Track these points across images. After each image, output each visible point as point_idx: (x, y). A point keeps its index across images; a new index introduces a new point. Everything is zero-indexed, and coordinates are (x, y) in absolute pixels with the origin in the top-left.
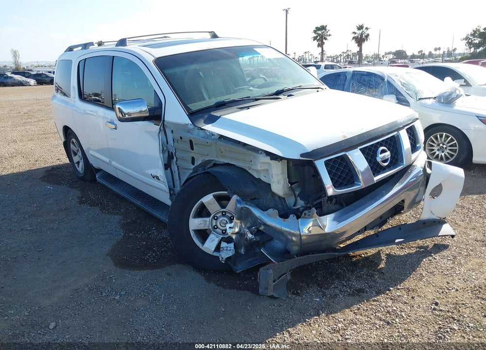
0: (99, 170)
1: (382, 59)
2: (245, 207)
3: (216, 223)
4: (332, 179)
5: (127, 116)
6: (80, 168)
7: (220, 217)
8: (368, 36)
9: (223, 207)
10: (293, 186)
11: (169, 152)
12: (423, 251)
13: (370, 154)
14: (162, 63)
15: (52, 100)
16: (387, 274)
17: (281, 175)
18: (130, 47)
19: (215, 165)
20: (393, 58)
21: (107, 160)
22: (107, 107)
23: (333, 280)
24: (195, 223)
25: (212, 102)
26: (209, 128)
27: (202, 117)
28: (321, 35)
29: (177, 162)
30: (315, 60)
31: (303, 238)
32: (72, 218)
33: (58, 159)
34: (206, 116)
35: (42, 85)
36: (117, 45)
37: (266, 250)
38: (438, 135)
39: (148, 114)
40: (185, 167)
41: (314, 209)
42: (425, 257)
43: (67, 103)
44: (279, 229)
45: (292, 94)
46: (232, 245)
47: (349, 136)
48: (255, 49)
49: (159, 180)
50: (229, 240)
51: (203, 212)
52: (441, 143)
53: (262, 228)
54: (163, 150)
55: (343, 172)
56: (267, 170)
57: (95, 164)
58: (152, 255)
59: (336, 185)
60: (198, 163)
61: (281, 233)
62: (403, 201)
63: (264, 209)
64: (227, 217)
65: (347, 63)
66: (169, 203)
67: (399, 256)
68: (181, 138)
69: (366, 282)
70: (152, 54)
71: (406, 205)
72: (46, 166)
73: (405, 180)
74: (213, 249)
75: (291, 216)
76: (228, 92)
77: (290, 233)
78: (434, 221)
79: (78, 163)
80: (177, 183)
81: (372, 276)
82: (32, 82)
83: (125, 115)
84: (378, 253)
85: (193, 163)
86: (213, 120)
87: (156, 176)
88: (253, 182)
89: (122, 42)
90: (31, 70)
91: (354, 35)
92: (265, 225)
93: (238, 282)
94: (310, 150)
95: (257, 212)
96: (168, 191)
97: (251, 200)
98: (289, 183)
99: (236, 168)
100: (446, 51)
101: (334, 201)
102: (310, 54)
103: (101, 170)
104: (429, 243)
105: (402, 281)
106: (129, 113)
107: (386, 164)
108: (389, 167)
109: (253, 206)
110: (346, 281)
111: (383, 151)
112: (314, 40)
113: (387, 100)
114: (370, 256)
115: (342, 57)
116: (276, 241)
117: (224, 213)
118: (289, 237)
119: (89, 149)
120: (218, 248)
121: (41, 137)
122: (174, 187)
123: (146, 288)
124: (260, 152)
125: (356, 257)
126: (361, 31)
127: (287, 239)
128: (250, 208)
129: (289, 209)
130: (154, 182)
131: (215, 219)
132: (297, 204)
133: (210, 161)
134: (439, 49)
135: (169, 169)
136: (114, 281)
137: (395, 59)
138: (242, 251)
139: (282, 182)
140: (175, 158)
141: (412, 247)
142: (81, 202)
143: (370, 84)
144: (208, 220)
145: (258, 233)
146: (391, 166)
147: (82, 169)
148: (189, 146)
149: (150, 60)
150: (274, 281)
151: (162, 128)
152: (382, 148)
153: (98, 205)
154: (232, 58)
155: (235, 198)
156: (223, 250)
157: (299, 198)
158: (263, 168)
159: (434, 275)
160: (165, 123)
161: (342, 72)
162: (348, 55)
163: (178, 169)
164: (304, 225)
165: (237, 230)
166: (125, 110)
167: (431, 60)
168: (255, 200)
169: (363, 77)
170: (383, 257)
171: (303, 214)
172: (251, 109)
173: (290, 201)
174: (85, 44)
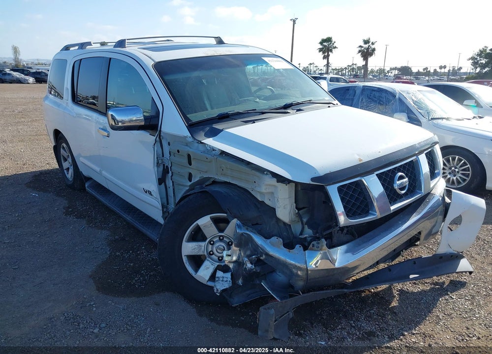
0: (89, 179)
1: (387, 75)
2: (245, 233)
3: (212, 248)
4: (345, 207)
5: (120, 124)
6: (70, 175)
7: (217, 241)
8: (374, 50)
9: (221, 230)
10: (301, 212)
11: (164, 165)
12: (438, 288)
13: (387, 180)
14: (162, 68)
15: (44, 101)
16: (400, 315)
17: (288, 200)
18: (129, 49)
19: (215, 182)
20: (398, 74)
21: (97, 169)
22: (100, 112)
23: (340, 318)
24: (189, 248)
25: (214, 113)
26: (210, 142)
27: (203, 130)
28: (327, 46)
29: (173, 177)
30: (320, 72)
31: (309, 272)
32: (55, 231)
33: (48, 164)
34: (208, 128)
35: (41, 83)
36: (115, 46)
37: (267, 284)
38: (450, 158)
39: (143, 123)
40: (181, 184)
41: (323, 240)
42: (441, 295)
43: (59, 105)
44: (283, 261)
45: (302, 108)
46: (229, 275)
47: (365, 160)
48: (263, 58)
49: (151, 195)
50: (225, 269)
51: (198, 236)
52: (453, 167)
53: (263, 258)
54: (157, 164)
55: (357, 199)
56: (272, 193)
57: (85, 172)
58: (139, 279)
59: (349, 213)
60: (195, 180)
61: (285, 265)
62: (420, 233)
63: (267, 236)
64: (225, 242)
65: (352, 77)
66: (162, 221)
67: (413, 293)
68: (178, 151)
69: (377, 323)
70: (152, 57)
71: (422, 237)
72: (34, 170)
73: (422, 210)
74: (207, 278)
75: (298, 246)
76: (232, 103)
77: (296, 266)
78: (452, 256)
79: (68, 169)
80: (171, 200)
81: (383, 316)
82: (31, 80)
83: (118, 122)
84: (390, 289)
85: (190, 180)
86: (214, 133)
87: (148, 191)
88: (255, 204)
89: (121, 43)
90: (31, 68)
91: (360, 49)
92: (267, 255)
93: (234, 318)
94: (322, 174)
95: (259, 240)
96: (161, 208)
97: (253, 225)
98: (297, 208)
99: (238, 189)
100: (451, 69)
101: (345, 231)
102: (314, 66)
103: (91, 179)
104: (445, 279)
105: (418, 324)
106: (123, 120)
107: (403, 192)
108: (406, 196)
109: (255, 233)
110: (354, 322)
111: (401, 178)
112: (320, 51)
113: (398, 119)
114: (380, 291)
115: (347, 71)
116: (280, 274)
117: (221, 238)
118: (294, 271)
119: (80, 155)
120: (213, 277)
121: (32, 138)
122: (168, 204)
123: (130, 321)
124: (265, 173)
125: (365, 292)
126: (368, 45)
127: (291, 272)
128: (251, 234)
129: (295, 237)
130: (147, 197)
131: (211, 244)
132: (304, 233)
133: (209, 178)
134: (445, 67)
135: (163, 184)
136: (94, 309)
137: (400, 74)
138: (240, 282)
139: (288, 207)
140: (170, 172)
141: (426, 283)
142: (67, 213)
143: (380, 101)
144: (204, 245)
145: (258, 262)
146: (408, 194)
147: (71, 176)
148: (186, 161)
149: (150, 64)
150: (275, 321)
151: (158, 138)
152: (400, 174)
153: (85, 217)
154: (238, 66)
155: (235, 221)
156: (219, 280)
157: (306, 227)
158: (268, 191)
159: (452, 318)
160: (162, 134)
161: (352, 87)
162: (353, 69)
163: (173, 185)
164: (312, 258)
165: (234, 258)
166: (118, 118)
167: (436, 77)
168: (257, 225)
169: (373, 93)
170: (396, 293)
171: (311, 246)
172: (257, 124)
173: (297, 228)
174: (82, 43)
